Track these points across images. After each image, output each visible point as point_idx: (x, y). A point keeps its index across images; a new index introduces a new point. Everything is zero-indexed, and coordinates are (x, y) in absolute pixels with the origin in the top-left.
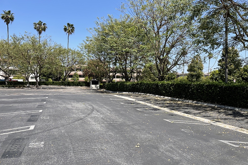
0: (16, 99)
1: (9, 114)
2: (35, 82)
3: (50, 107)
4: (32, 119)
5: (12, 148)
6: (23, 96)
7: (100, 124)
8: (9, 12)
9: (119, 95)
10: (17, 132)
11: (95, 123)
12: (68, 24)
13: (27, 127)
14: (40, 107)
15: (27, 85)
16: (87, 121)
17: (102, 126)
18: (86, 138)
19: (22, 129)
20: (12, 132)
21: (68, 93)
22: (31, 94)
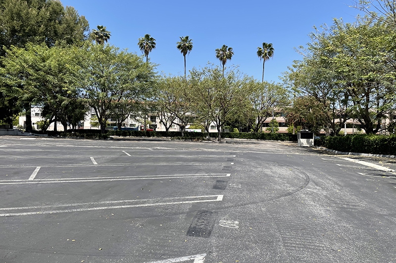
0: (196, 156)
1: (189, 176)
2: (216, 133)
3: (240, 171)
4: (219, 186)
5: (199, 224)
6: (204, 152)
7: (323, 206)
8: (187, 38)
9: (355, 159)
10: (202, 201)
11: (314, 203)
12: (264, 44)
13: (213, 196)
14: (227, 169)
15: (207, 137)
16: (300, 197)
17: (327, 210)
18: (302, 226)
19: (208, 199)
20: (196, 201)
21: (264, 152)
22: (213, 150)
